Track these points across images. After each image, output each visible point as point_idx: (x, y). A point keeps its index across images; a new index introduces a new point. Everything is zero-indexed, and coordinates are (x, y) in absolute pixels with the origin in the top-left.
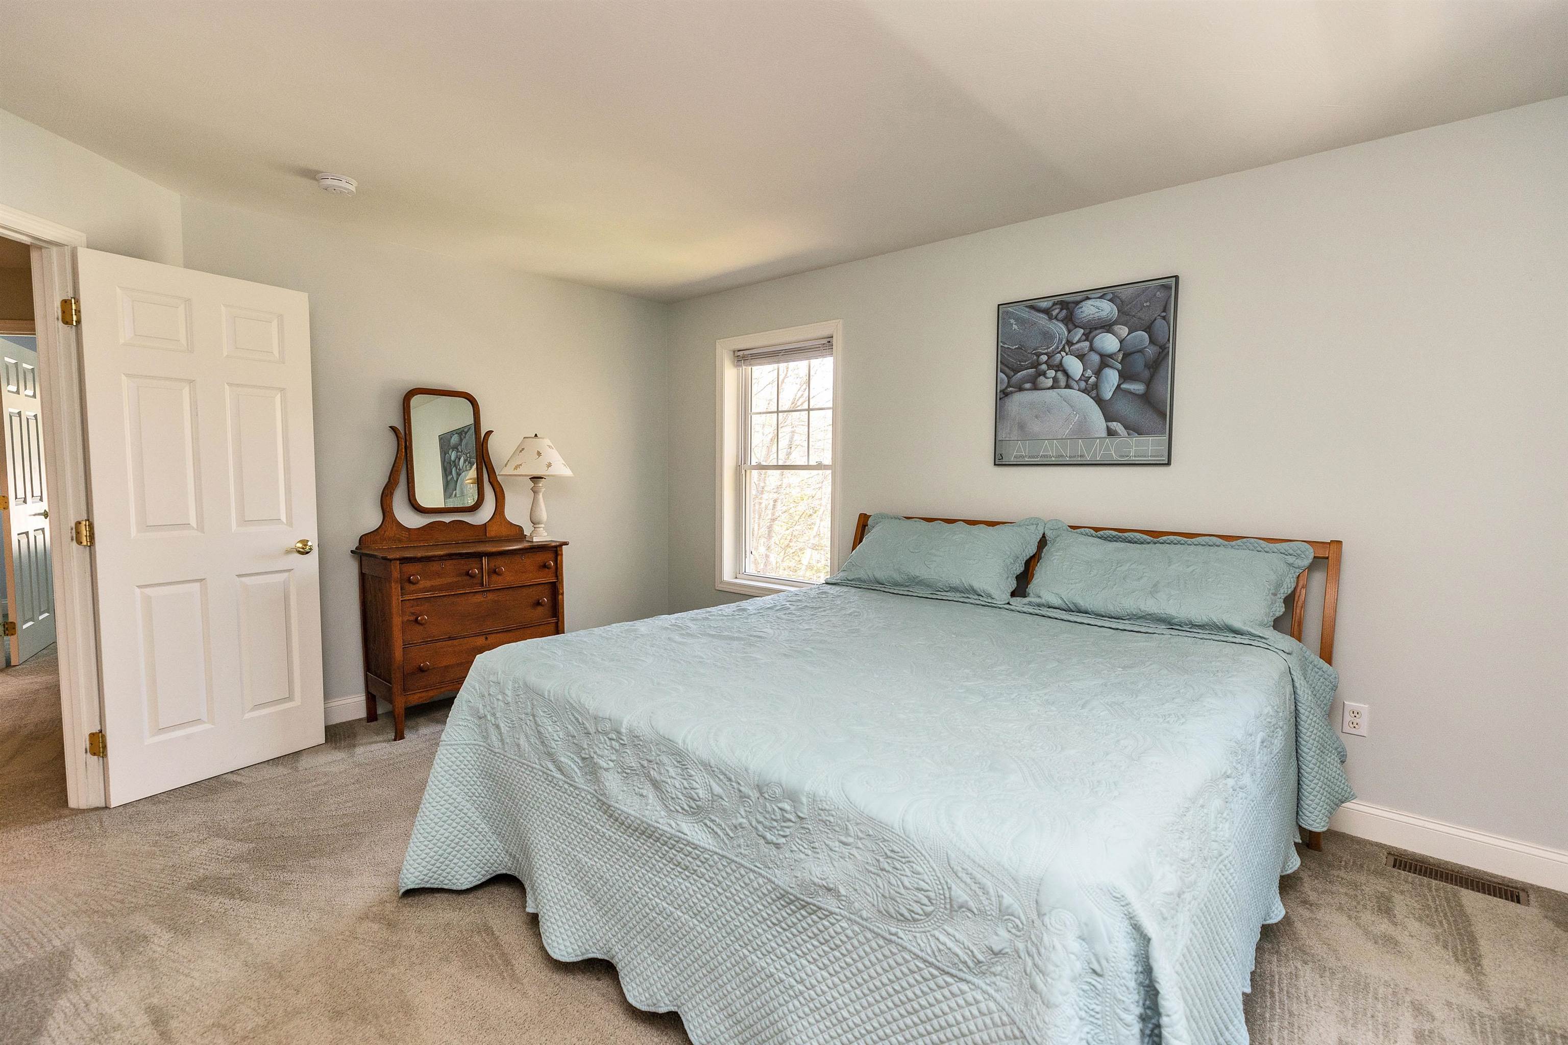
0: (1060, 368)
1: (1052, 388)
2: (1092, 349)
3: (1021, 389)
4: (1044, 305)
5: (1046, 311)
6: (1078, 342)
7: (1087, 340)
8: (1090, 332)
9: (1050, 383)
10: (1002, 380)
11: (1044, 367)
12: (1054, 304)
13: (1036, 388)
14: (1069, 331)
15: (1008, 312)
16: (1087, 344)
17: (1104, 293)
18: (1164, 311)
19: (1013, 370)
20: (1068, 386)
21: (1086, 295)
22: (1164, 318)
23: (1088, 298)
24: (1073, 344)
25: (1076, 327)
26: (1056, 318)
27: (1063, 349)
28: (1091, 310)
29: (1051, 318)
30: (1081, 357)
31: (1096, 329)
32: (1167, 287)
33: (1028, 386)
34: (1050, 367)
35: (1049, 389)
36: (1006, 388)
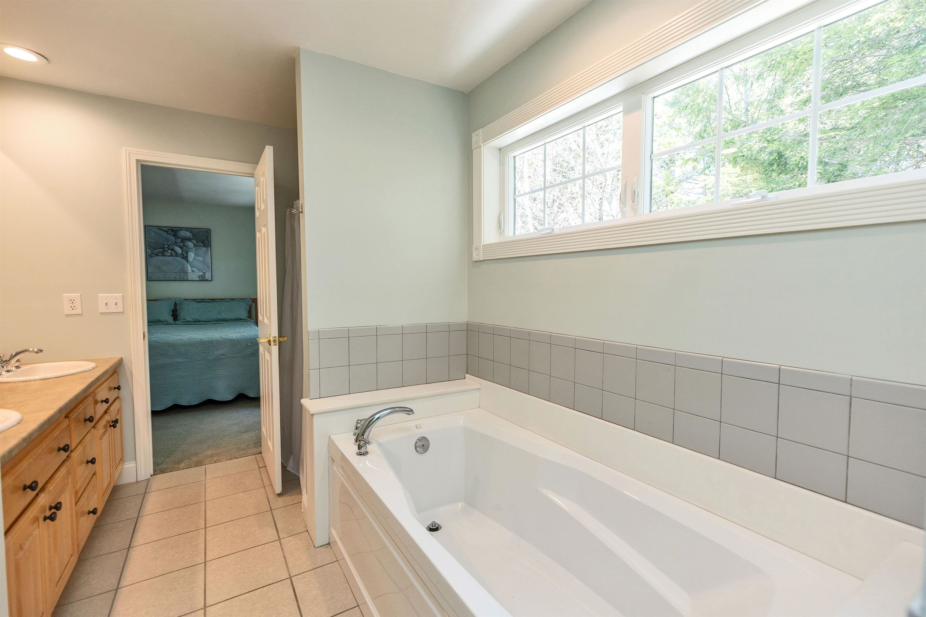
0: (173, 250)
1: (170, 256)
2: (184, 245)
3: (157, 255)
4: (165, 229)
5: (166, 231)
6: (179, 243)
7: (182, 242)
8: (183, 240)
9: (169, 254)
10: (149, 252)
11: (167, 249)
12: (169, 230)
13: (163, 255)
14: (175, 239)
15: (149, 229)
16: (182, 244)
17: (187, 229)
18: (207, 238)
19: (154, 249)
20: (176, 256)
21: (181, 229)
22: (207, 240)
23: (181, 230)
24: (177, 243)
25: (178, 238)
26: (170, 234)
27: (174, 244)
28: (182, 233)
29: (168, 234)
30: (181, 248)
31: (185, 240)
32: (207, 232)
33: (160, 254)
34: (169, 249)
35: (169, 256)
36: (151, 254)
